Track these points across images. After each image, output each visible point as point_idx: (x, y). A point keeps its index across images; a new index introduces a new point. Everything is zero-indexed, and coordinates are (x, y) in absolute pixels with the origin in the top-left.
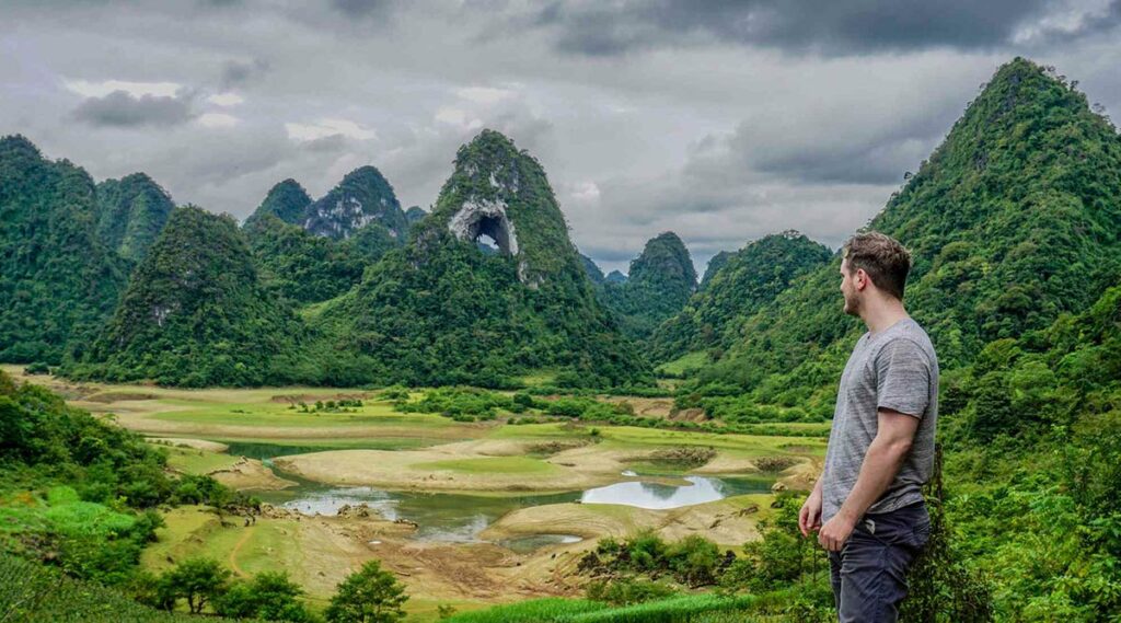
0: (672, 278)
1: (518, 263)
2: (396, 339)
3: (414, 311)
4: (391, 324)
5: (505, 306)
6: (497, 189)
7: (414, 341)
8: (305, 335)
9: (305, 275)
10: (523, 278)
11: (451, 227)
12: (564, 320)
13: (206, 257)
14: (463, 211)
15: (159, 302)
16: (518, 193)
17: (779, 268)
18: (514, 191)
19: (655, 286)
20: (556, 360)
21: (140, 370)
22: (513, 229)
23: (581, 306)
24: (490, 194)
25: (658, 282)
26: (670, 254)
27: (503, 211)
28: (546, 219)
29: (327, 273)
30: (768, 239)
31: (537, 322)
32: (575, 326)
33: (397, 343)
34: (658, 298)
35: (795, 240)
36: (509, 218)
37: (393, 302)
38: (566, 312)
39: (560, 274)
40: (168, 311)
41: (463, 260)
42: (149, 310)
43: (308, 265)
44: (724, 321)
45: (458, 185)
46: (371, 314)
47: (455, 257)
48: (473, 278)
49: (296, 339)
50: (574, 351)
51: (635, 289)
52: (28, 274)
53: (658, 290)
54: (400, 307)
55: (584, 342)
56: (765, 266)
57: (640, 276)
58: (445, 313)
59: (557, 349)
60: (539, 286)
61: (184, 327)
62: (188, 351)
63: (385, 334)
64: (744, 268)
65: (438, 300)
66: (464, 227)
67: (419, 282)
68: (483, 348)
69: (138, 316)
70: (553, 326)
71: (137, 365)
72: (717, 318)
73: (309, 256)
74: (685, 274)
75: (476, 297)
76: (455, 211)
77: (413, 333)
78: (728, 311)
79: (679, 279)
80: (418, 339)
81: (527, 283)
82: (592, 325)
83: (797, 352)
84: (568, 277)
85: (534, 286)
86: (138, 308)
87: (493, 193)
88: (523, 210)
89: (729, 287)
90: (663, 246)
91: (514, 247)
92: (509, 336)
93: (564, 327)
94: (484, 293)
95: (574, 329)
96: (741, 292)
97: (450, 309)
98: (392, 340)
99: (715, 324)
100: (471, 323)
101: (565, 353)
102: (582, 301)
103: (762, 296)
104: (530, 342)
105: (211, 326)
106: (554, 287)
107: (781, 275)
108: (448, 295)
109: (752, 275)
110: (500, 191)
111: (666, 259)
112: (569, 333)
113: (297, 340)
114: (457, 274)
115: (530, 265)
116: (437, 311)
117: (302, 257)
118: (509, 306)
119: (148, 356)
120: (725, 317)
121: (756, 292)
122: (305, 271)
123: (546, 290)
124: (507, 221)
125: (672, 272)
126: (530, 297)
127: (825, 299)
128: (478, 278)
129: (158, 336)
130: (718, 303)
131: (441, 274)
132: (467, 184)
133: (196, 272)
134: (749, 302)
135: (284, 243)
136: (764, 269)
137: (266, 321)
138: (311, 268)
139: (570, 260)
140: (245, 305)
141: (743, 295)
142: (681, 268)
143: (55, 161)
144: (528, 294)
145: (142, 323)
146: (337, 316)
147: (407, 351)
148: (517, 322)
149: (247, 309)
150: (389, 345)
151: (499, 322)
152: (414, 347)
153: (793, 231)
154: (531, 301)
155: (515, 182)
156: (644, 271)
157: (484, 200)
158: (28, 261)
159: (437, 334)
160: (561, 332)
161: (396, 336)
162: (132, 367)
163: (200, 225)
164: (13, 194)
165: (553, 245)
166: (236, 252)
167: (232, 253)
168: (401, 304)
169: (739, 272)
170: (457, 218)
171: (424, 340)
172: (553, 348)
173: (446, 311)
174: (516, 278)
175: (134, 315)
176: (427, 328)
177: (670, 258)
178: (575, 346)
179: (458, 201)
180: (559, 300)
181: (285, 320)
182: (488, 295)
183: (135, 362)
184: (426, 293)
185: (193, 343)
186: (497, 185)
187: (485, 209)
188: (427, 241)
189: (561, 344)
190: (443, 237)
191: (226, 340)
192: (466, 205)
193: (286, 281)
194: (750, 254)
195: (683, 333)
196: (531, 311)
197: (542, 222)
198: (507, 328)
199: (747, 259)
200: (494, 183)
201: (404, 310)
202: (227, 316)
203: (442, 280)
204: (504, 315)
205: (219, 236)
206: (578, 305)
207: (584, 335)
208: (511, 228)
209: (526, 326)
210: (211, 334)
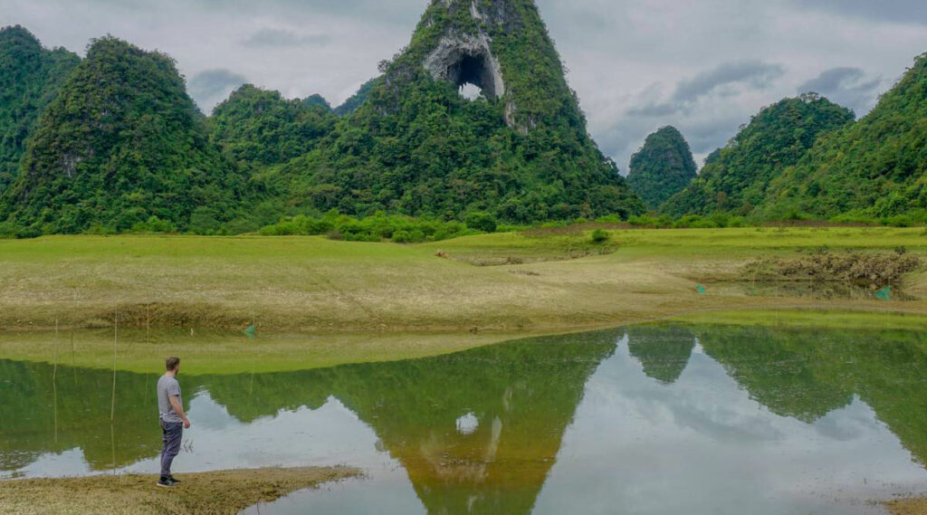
0: (672, 168)
1: (504, 105)
2: (355, 192)
3: (379, 161)
4: (351, 176)
5: (489, 154)
6: (480, 21)
7: (376, 194)
8: (249, 190)
9: (273, 136)
10: (511, 122)
11: (426, 67)
12: (560, 169)
13: (126, 97)
14: (440, 48)
15: (68, 149)
16: (503, 26)
17: (799, 131)
18: (500, 23)
19: (655, 177)
20: (550, 215)
21: (35, 228)
22: (499, 66)
23: (580, 154)
24: (471, 28)
25: (659, 173)
26: (670, 146)
27: (486, 46)
28: (537, 54)
29: (296, 133)
30: (783, 103)
31: (528, 173)
32: (573, 175)
33: (356, 196)
34: (659, 188)
35: (814, 102)
36: (493, 53)
37: (356, 152)
38: (563, 161)
39: (555, 118)
40: (79, 159)
41: (438, 101)
42: (56, 158)
43: (277, 127)
44: (739, 189)
45: (435, 17)
46: (331, 166)
47: (429, 97)
48: (450, 120)
49: (236, 193)
50: (571, 204)
51: (636, 180)
52: (14, 157)
53: (659, 181)
54: (363, 157)
55: (585, 194)
56: (782, 129)
57: (641, 168)
58: (417, 161)
59: (551, 201)
60: (529, 131)
61: (94, 176)
62: (95, 204)
63: (343, 186)
64: (758, 134)
65: (408, 147)
66: (442, 69)
67: (387, 129)
68: (461, 201)
69: (44, 166)
70: (548, 177)
71: (33, 222)
72: (731, 186)
73: (278, 117)
74: (685, 165)
75: (454, 143)
76: (431, 48)
77: (377, 186)
78: (743, 178)
79: (679, 169)
80: (382, 191)
81: (516, 128)
82: (594, 176)
83: (865, 191)
84: (564, 121)
85: (523, 131)
86: (44, 157)
87: (474, 26)
88: (509, 44)
89: (742, 154)
90: (663, 139)
91: (500, 89)
92: (492, 187)
93: (559, 177)
94: (462, 138)
95: (571, 179)
96: (757, 158)
97: (421, 157)
98: (351, 193)
99: (729, 192)
100: (447, 172)
101: (561, 205)
102: (581, 149)
103: (781, 161)
104: (518, 193)
105: (125, 174)
106: (548, 133)
107: (802, 138)
108: (420, 142)
109: (769, 139)
110: (483, 23)
111: (665, 151)
112: (566, 184)
113: (237, 195)
114: (430, 117)
115: (518, 107)
116: (406, 160)
117: (271, 118)
118: (494, 154)
119: (46, 211)
120: (741, 184)
121: (774, 157)
122: (273, 133)
123: (536, 135)
124: (491, 59)
125: (673, 162)
126: (520, 144)
127: (889, 130)
128: (456, 122)
129: (62, 188)
130: (731, 171)
131: (413, 118)
132: (444, 16)
133: (114, 113)
134: (767, 167)
135: (256, 107)
136: (782, 133)
137: (197, 171)
138: (279, 129)
139: (566, 102)
140: (174, 153)
141: (760, 161)
142: (681, 159)
143: (52, 50)
144: (516, 141)
145: (48, 174)
146: (295, 172)
147: (368, 205)
148: (502, 170)
149: (175, 157)
150: (347, 198)
151: (480, 171)
152: (377, 201)
153: (811, 93)
154: (520, 148)
155: (501, 12)
156: (645, 163)
157: (465, 35)
158: (14, 145)
159: (405, 186)
160: (555, 182)
161: (356, 188)
162: (28, 224)
163: (120, 59)
164: (8, 81)
165: (545, 83)
166: (167, 93)
167: (163, 95)
168: (365, 153)
169: (754, 137)
170: (433, 57)
171: (389, 193)
172: (546, 200)
173: (417, 160)
174: (502, 122)
175: (39, 164)
176: (392, 178)
177: (670, 149)
178: (573, 198)
179: (434, 36)
180: (553, 147)
181: (225, 173)
182: (467, 141)
183: (31, 218)
184: (395, 140)
185: (102, 195)
186: (479, 17)
187: (465, 46)
188: (398, 83)
189: (556, 196)
190: (416, 78)
191: (141, 190)
192: (444, 41)
193: (251, 143)
194: (765, 119)
195: (693, 205)
196: (520, 159)
197: (532, 57)
198: (489, 178)
199: (762, 124)
200: (475, 14)
201: (368, 160)
202: (147, 163)
203: (413, 125)
204: (486, 163)
205: (144, 73)
206: (575, 153)
207: (584, 187)
208: (495, 65)
209: (513, 175)
210: (126, 183)
